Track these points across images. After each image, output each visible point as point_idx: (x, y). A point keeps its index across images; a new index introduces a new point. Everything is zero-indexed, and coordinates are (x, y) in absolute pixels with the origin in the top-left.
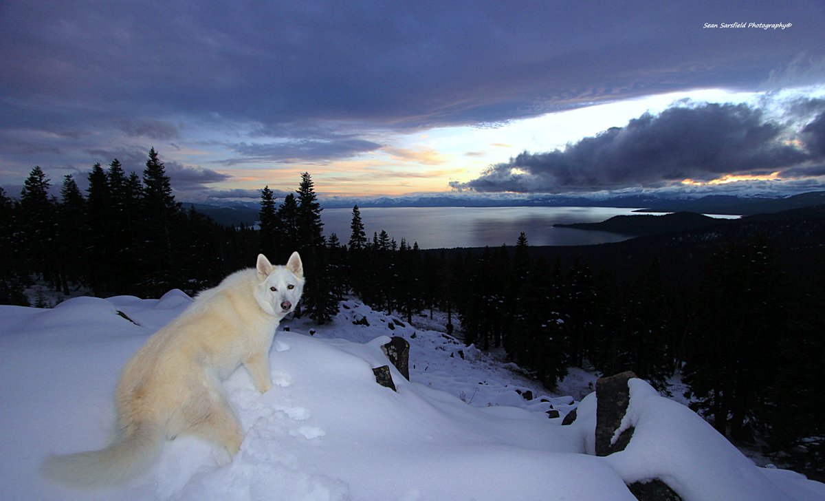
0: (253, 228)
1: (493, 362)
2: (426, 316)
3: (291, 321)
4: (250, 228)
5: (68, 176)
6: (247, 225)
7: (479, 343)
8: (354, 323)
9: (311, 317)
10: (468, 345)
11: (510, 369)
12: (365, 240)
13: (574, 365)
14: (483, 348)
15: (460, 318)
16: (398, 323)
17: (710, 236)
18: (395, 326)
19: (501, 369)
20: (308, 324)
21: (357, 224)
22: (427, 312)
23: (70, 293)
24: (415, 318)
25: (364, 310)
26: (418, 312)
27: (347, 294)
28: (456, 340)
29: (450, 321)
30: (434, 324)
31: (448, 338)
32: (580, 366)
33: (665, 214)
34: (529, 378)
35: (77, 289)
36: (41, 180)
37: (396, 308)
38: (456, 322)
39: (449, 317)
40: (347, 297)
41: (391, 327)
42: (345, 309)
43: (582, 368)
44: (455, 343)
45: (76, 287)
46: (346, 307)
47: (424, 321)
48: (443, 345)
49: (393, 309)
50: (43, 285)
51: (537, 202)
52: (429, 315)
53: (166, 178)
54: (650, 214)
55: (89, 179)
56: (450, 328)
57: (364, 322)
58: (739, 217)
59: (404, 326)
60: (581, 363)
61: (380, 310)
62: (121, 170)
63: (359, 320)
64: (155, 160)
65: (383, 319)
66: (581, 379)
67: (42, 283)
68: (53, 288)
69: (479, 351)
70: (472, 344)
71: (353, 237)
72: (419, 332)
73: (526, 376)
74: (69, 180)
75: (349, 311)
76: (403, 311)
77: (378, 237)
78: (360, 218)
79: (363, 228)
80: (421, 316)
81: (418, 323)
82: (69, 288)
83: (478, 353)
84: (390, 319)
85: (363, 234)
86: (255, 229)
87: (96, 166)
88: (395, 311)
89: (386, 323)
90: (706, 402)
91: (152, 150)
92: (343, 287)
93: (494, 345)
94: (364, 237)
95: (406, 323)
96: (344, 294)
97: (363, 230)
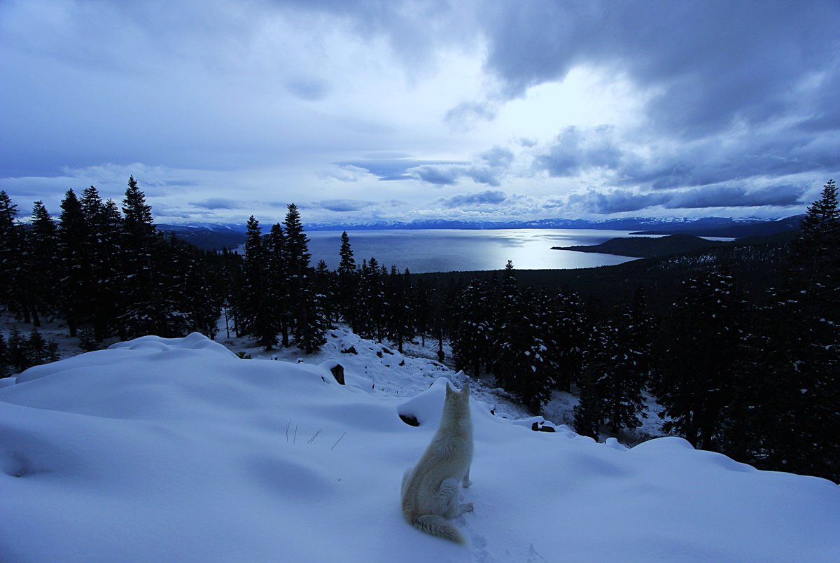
0: (236, 252)
1: (480, 388)
2: (418, 343)
3: (279, 350)
4: (233, 251)
5: (38, 203)
6: (230, 249)
7: (470, 370)
8: (342, 352)
9: (298, 347)
10: (457, 371)
11: (497, 394)
12: (354, 266)
13: (561, 389)
14: (473, 374)
15: (451, 345)
16: (386, 351)
17: (706, 258)
18: (384, 354)
19: (487, 394)
20: (295, 353)
21: (346, 250)
22: (418, 339)
23: (41, 324)
24: (405, 346)
25: (352, 339)
26: (410, 340)
27: (337, 322)
28: (445, 367)
29: (441, 348)
30: (425, 351)
31: (436, 365)
32: (568, 391)
33: (662, 236)
34: (515, 403)
35: (51, 321)
36: (7, 205)
37: (386, 335)
38: (448, 349)
39: (440, 344)
40: (337, 325)
41: (379, 354)
42: (333, 338)
43: (570, 393)
44: (443, 370)
45: (49, 319)
46: (333, 336)
47: (416, 349)
48: (431, 372)
49: (384, 337)
50: (9, 317)
51: (535, 224)
52: (421, 342)
53: (147, 207)
54: (647, 236)
55: (61, 206)
56: (441, 355)
57: (352, 350)
58: (733, 239)
59: (392, 354)
60: (569, 387)
61: (369, 337)
62: (98, 198)
63: (347, 349)
64: (135, 189)
65: (372, 347)
66: (567, 403)
67: (7, 314)
68: (20, 319)
69: (468, 377)
70: (461, 371)
71: (342, 264)
72: (408, 360)
73: (512, 401)
74: (38, 206)
75: (337, 339)
76: (394, 339)
77: (367, 264)
78: (349, 245)
79: (352, 255)
80: (413, 343)
81: (409, 351)
82: (40, 319)
83: (467, 380)
84: (379, 347)
85: (353, 261)
86: (238, 253)
87: (69, 192)
88: (386, 339)
89: (375, 352)
90: (679, 421)
91: (132, 179)
92: (332, 315)
93: (485, 371)
94: (354, 264)
95: (395, 351)
96: (333, 322)
97: (352, 257)
